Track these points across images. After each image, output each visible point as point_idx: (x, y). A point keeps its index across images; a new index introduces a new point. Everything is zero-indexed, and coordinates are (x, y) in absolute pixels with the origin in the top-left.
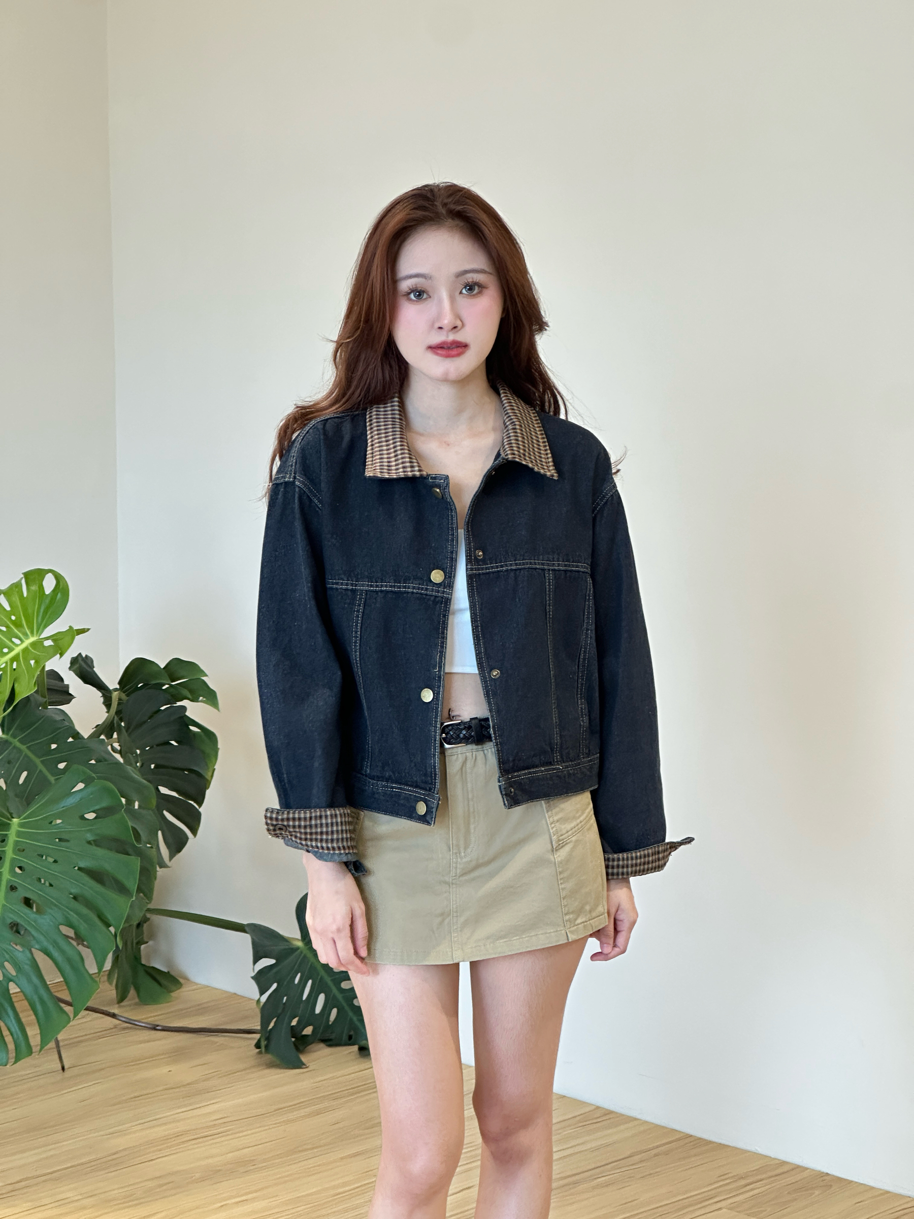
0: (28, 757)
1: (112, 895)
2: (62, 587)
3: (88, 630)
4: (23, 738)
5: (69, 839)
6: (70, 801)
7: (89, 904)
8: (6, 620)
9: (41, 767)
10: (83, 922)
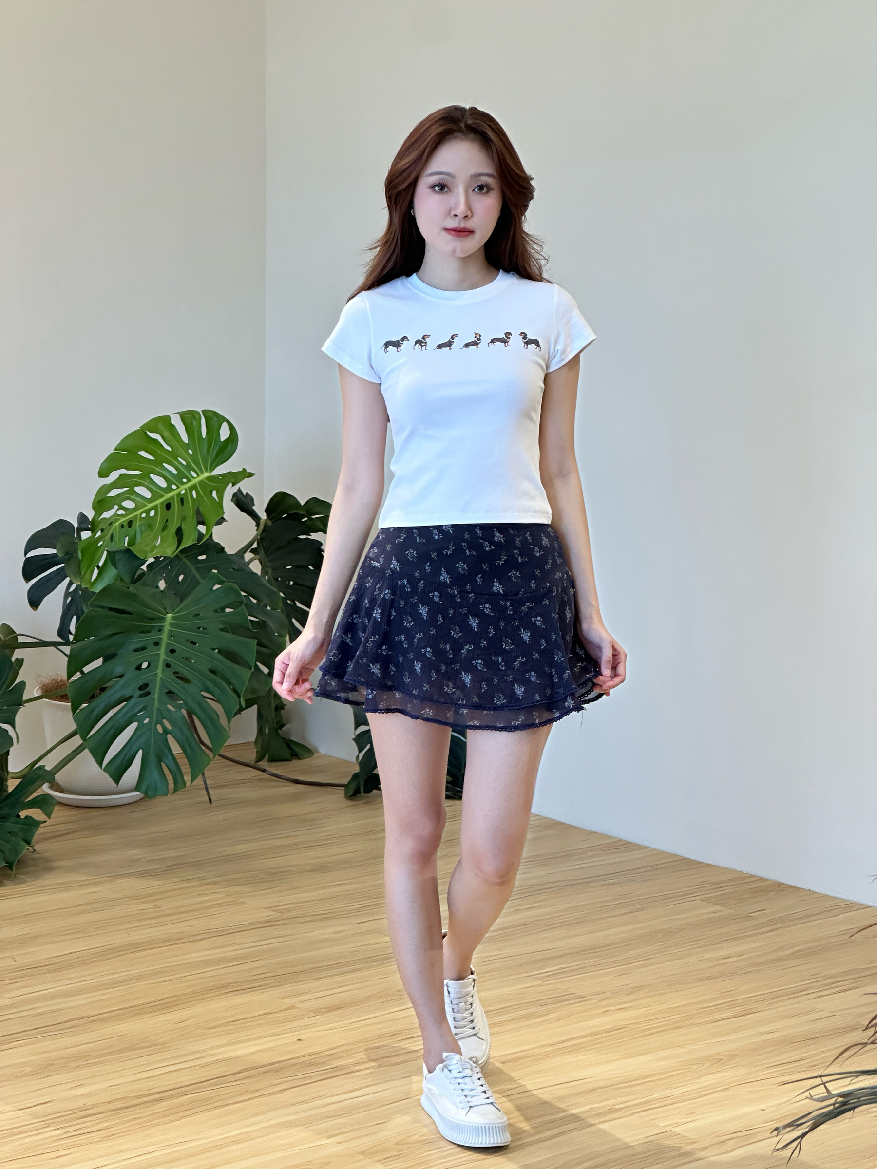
3: (255, 475)
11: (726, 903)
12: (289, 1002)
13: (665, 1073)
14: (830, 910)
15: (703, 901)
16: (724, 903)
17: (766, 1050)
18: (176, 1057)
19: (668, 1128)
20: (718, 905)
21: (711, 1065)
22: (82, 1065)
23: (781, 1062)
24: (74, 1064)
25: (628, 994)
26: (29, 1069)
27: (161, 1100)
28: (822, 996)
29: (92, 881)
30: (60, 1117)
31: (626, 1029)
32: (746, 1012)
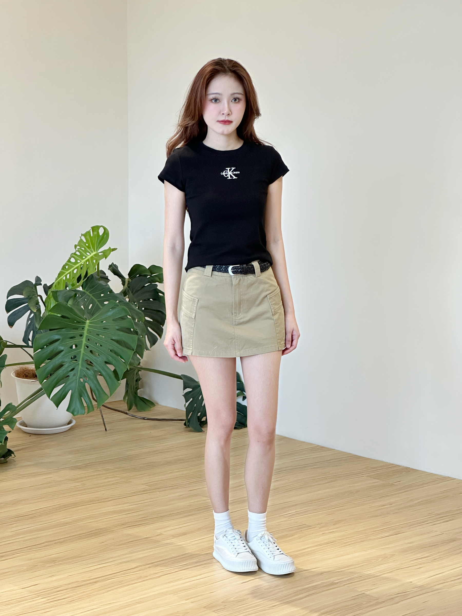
0: (92, 299)
1: (125, 349)
2: (106, 233)
3: (117, 249)
4: (90, 291)
5: (108, 328)
6: (110, 314)
7: (116, 353)
8: (85, 246)
9: (97, 303)
10: (113, 360)
11: (381, 478)
12: (159, 531)
13: (359, 564)
14: (434, 481)
15: (367, 477)
16: (380, 478)
17: (410, 552)
18: (102, 560)
19: (363, 592)
20: (377, 479)
21: (382, 560)
22: (53, 565)
23: (419, 558)
24: (48, 565)
25: (334, 525)
26: (25, 568)
27: (96, 582)
28: (435, 524)
29: (48, 472)
30: (45, 592)
31: (336, 542)
32: (397, 533)
